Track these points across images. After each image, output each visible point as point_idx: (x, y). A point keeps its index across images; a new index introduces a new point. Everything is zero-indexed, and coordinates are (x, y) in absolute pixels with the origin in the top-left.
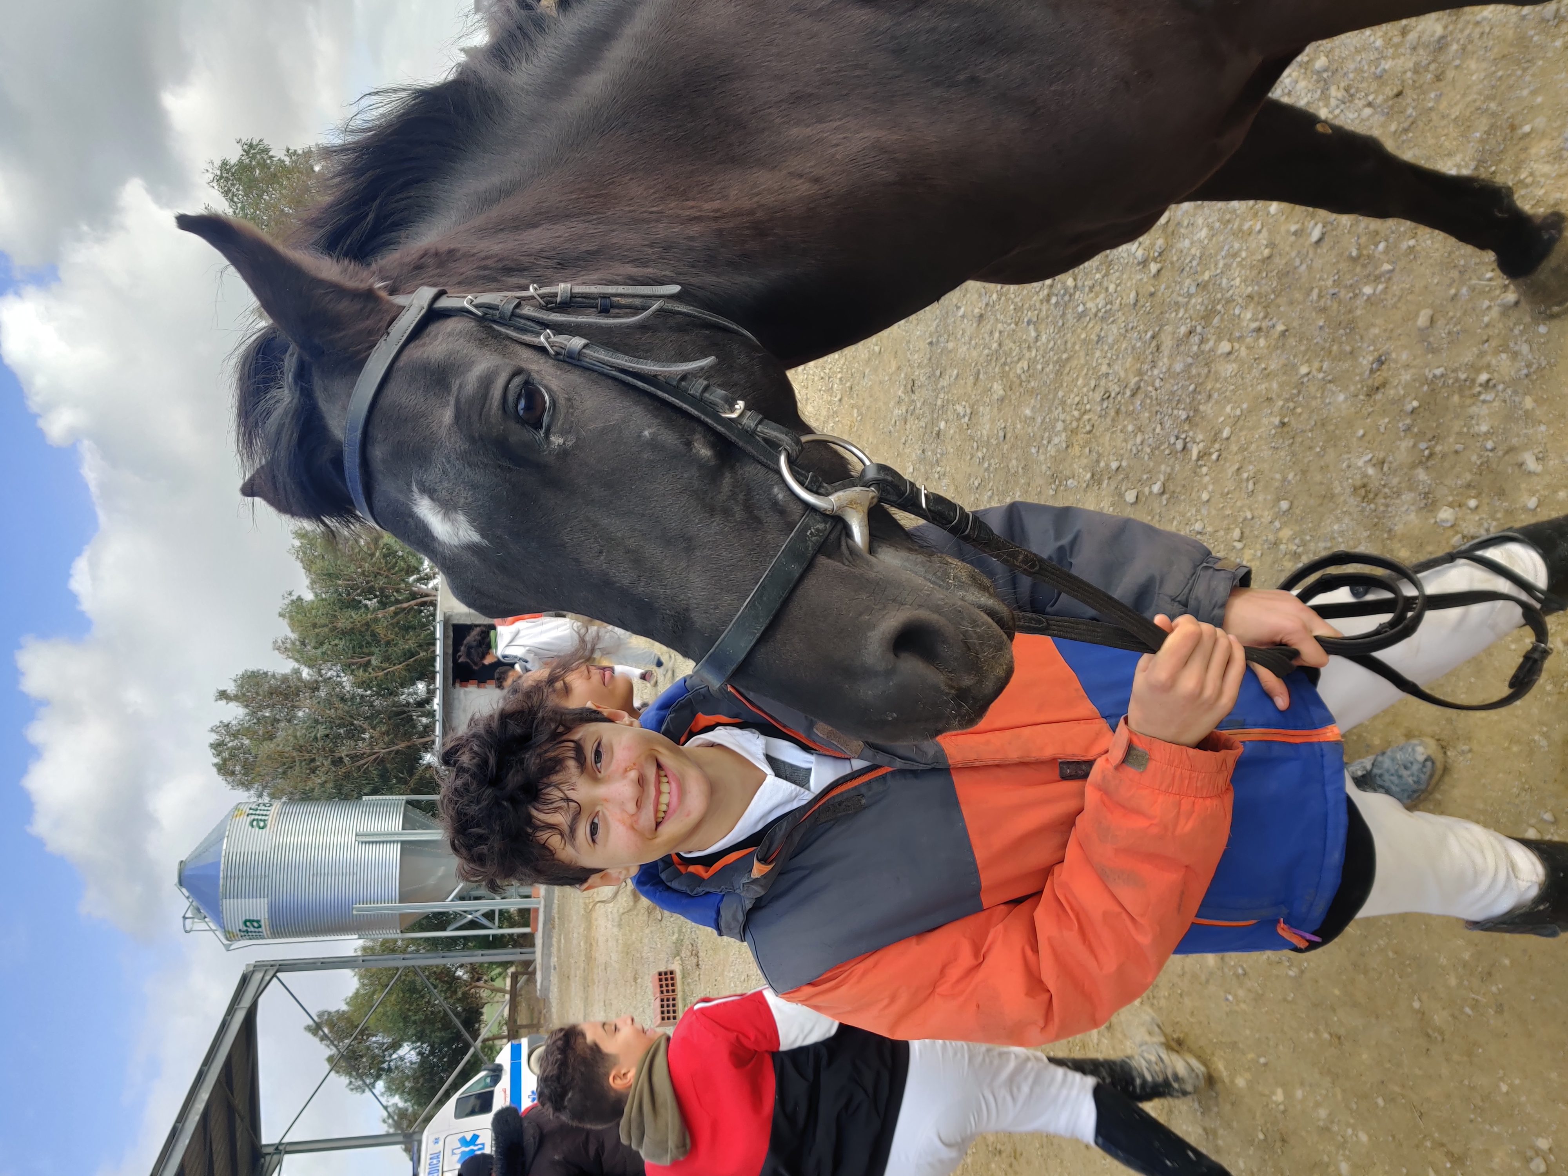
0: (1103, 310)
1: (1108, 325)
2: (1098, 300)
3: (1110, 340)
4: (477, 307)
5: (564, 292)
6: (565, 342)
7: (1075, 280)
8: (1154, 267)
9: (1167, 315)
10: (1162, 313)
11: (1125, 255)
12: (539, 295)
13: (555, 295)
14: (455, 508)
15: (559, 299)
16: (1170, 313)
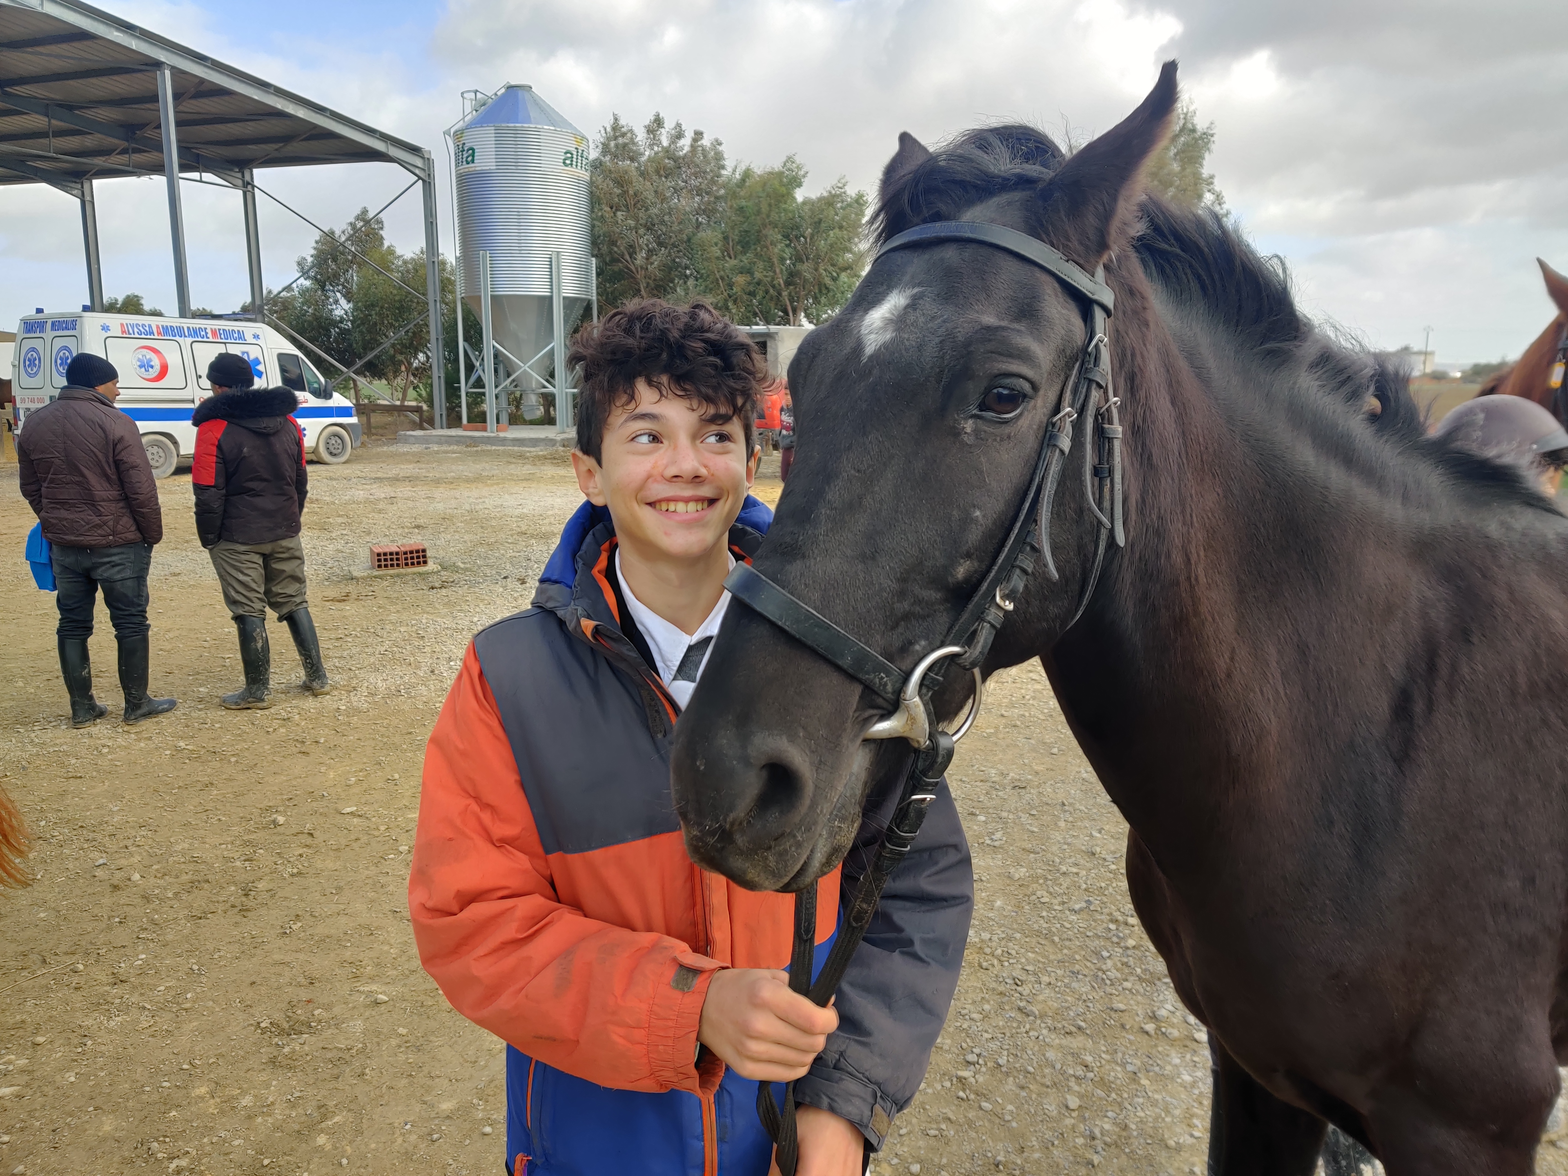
0: (1104, 976)
1: (1089, 982)
2: (1115, 971)
3: (1074, 985)
4: (1097, 346)
5: (1115, 431)
6: (1065, 432)
7: (1134, 947)
8: (1150, 1027)
9: (1103, 1042)
10: (1105, 1036)
11: (1161, 998)
12: (1110, 406)
13: (1110, 422)
14: (898, 330)
15: (1106, 426)
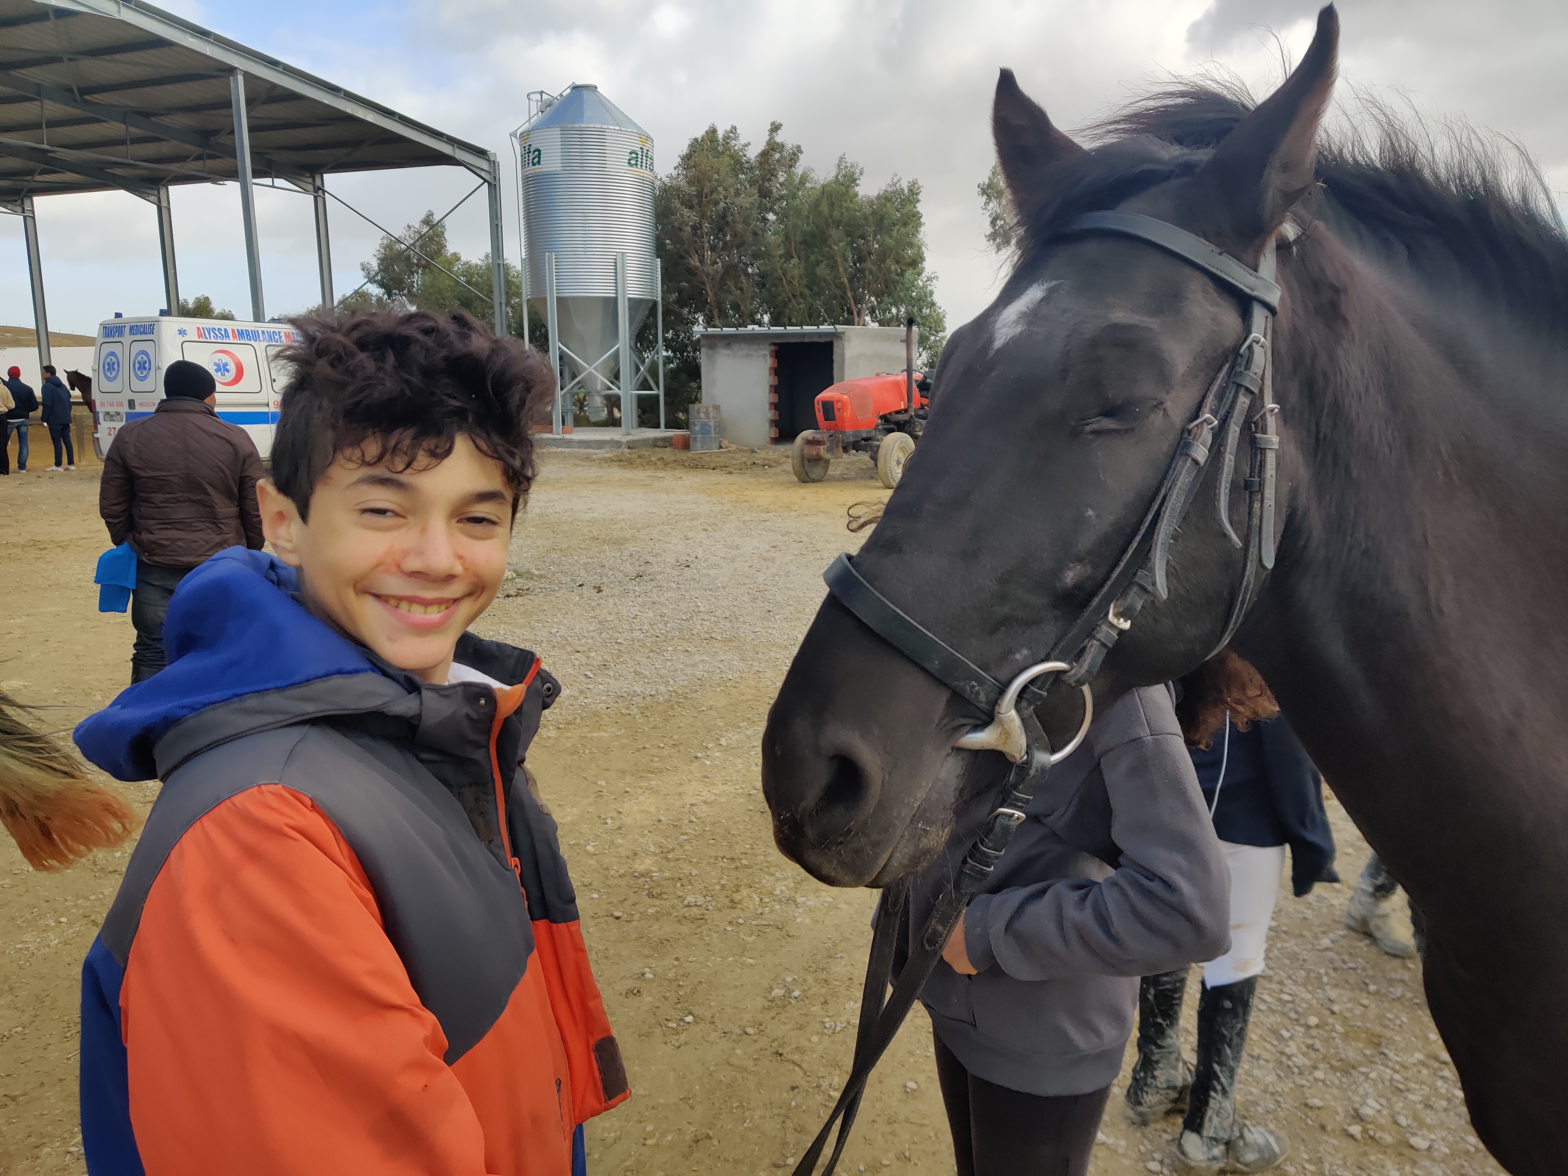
0: (1290, 1063)
1: (1273, 1068)
2: (1300, 1056)
4: (1250, 347)
5: (1269, 441)
6: (1200, 440)
8: (1355, 1130)
9: (1303, 1148)
10: (1303, 1140)
12: (1264, 414)
13: (1265, 432)
15: (1258, 435)
16: (1307, 1153)
